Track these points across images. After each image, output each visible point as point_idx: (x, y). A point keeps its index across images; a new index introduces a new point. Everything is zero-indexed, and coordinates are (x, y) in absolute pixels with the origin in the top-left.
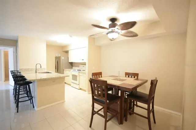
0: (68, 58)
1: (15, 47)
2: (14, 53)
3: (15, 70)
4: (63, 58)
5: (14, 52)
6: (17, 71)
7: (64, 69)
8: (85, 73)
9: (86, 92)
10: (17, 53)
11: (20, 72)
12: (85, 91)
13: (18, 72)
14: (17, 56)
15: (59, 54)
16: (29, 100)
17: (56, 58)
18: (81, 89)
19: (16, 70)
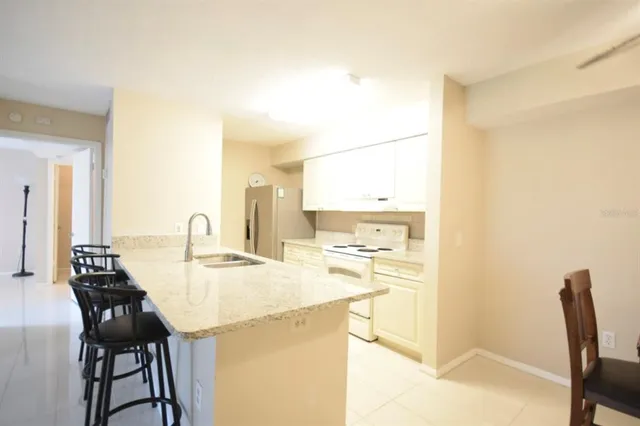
0: (302, 192)
1: (99, 144)
2: (94, 172)
3: (94, 244)
4: (281, 193)
5: (92, 167)
6: (102, 247)
7: (286, 241)
8: (418, 267)
9: (423, 366)
10: (103, 167)
11: (113, 256)
12: (417, 358)
13: (106, 256)
14: (103, 181)
15: (259, 178)
16: (153, 401)
17: (251, 193)
18: (376, 340)
19: (99, 243)
